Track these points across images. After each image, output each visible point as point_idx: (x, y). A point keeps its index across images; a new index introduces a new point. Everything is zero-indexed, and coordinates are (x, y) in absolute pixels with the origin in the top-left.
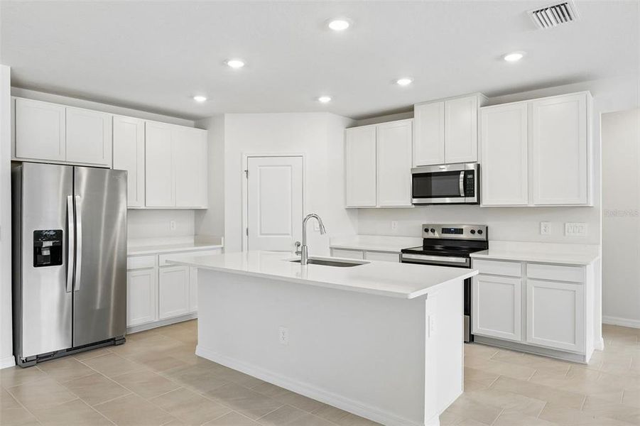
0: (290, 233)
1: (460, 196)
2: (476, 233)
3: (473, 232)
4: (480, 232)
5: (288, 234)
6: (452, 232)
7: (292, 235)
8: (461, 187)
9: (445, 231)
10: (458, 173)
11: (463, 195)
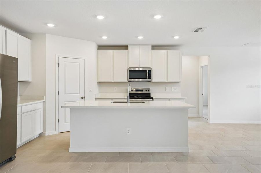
0: (79, 93)
1: (146, 78)
2: (147, 91)
3: (146, 91)
4: (149, 91)
5: (78, 93)
6: (139, 91)
7: (80, 94)
8: (147, 76)
9: (137, 90)
10: (146, 71)
11: (147, 78)
